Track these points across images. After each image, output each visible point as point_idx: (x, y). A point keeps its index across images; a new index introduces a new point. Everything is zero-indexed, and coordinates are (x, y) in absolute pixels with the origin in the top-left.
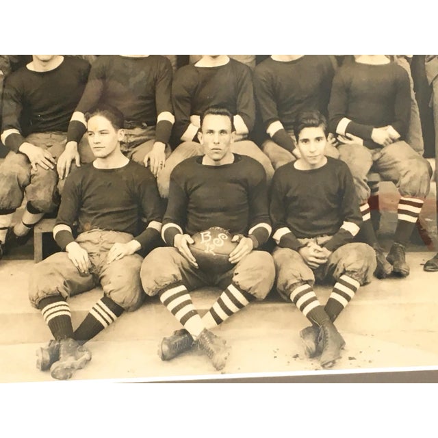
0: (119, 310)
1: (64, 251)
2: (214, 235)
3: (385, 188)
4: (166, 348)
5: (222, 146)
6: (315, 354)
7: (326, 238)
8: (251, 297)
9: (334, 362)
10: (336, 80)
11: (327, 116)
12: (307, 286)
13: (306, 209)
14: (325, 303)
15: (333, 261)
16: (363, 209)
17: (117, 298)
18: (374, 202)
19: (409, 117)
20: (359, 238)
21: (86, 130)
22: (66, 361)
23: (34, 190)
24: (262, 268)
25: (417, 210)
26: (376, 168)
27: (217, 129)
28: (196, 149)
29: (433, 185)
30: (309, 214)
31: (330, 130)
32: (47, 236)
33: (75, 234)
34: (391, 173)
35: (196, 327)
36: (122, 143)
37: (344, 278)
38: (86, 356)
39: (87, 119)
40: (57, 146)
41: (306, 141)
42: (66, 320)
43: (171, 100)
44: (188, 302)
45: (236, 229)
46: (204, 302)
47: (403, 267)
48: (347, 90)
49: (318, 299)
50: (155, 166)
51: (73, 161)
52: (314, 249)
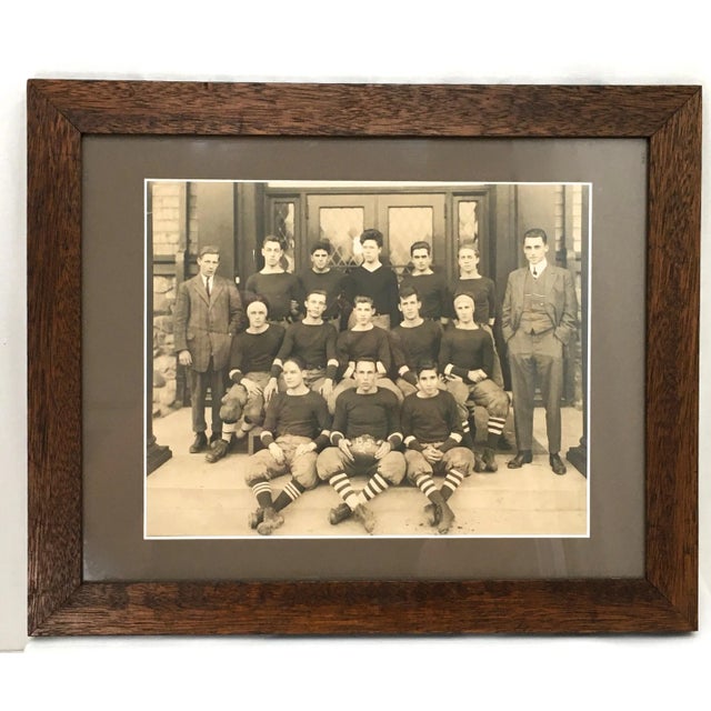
0: (302, 489)
1: (267, 448)
2: (365, 440)
3: (479, 411)
4: (333, 516)
5: (369, 382)
6: (435, 524)
7: (440, 444)
8: (390, 483)
9: (447, 530)
10: (443, 340)
11: (438, 362)
12: (428, 476)
13: (427, 424)
14: (440, 488)
15: (445, 460)
16: (464, 424)
17: (301, 481)
18: (471, 419)
19: (492, 362)
20: (463, 444)
21: (282, 371)
22: (267, 523)
23: (249, 409)
24: (396, 463)
25: (501, 426)
26: (472, 397)
27: (366, 370)
28: (352, 384)
29: (511, 410)
30: (427, 427)
31: (440, 372)
32: (257, 439)
33: (275, 437)
34: (482, 400)
35: (353, 502)
36: (305, 379)
37: (453, 471)
38: (280, 519)
39: (283, 363)
40: (264, 381)
41: (424, 379)
42: (268, 494)
43: (336, 352)
44: (348, 485)
45: (380, 436)
46: (359, 485)
47: (493, 465)
48: (451, 346)
49: (435, 485)
50: (326, 393)
51: (274, 390)
52: (431, 451)
